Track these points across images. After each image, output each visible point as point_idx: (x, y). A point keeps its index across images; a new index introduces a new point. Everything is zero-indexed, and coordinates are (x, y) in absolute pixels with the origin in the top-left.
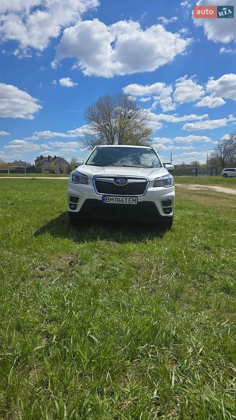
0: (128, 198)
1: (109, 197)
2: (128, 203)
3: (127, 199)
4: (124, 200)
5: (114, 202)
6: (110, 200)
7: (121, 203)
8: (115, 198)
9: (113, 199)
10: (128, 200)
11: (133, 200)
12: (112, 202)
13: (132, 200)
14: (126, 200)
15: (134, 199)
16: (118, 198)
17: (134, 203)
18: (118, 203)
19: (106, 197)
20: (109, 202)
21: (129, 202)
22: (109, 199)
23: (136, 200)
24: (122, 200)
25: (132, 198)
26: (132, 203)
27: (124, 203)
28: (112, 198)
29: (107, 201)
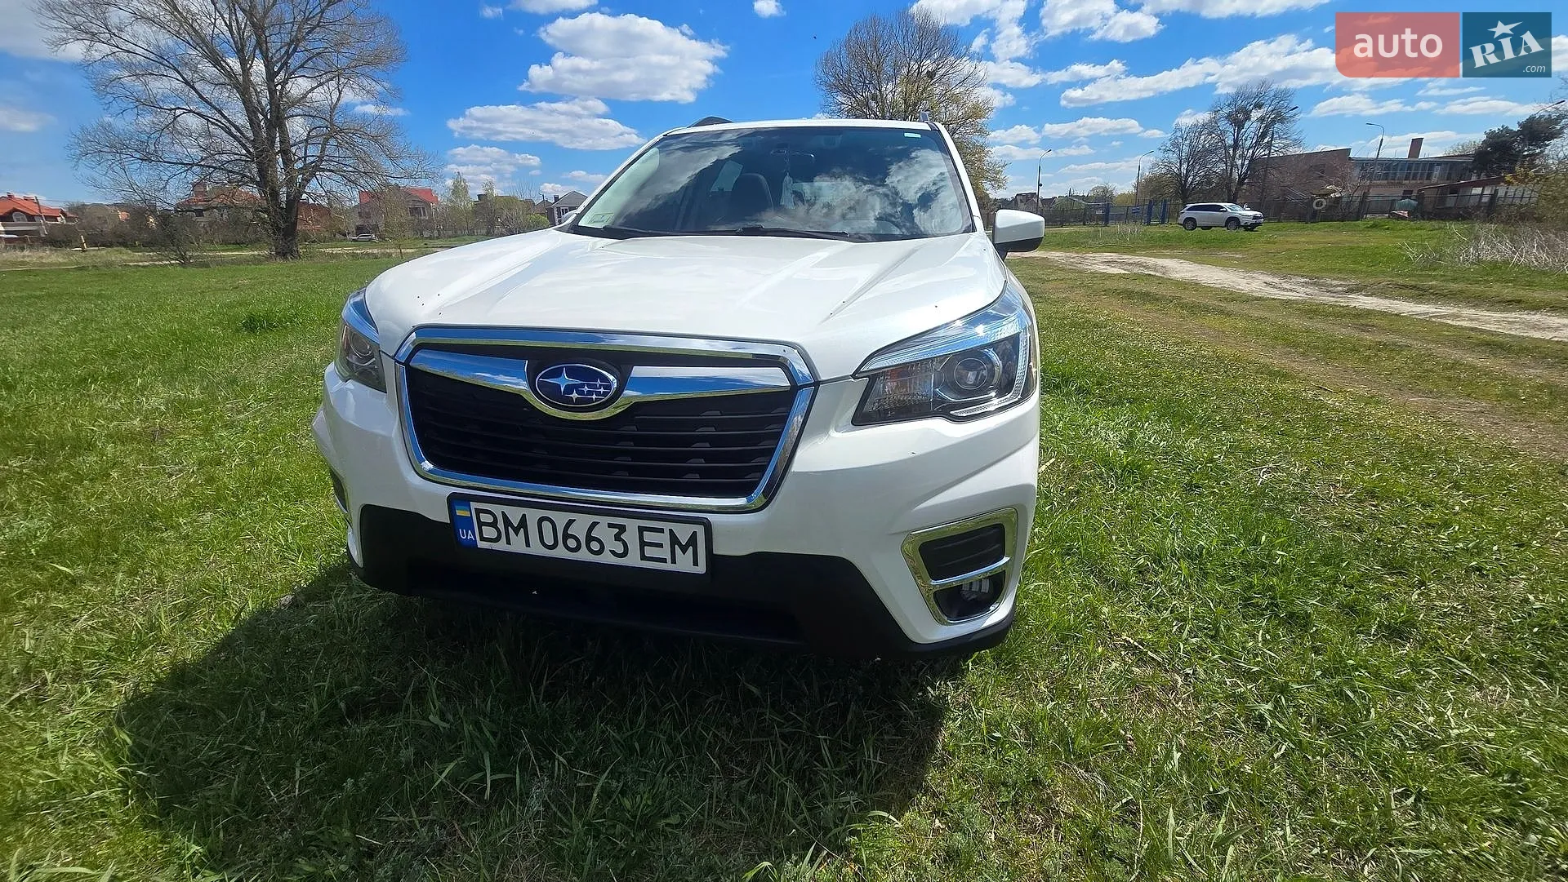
0: (632, 525)
1: (497, 509)
2: (633, 560)
3: (622, 528)
4: (605, 533)
5: (537, 549)
6: (501, 525)
7: (583, 555)
8: (533, 515)
9: (523, 522)
10: (631, 536)
11: (674, 540)
12: (517, 545)
13: (664, 538)
14: (618, 537)
15: (683, 532)
16: (561, 518)
17: (684, 564)
18: (561, 552)
19: (474, 505)
20: (501, 546)
21: (643, 557)
22: (494, 524)
23: (693, 540)
24: (590, 539)
25: (667, 526)
26: (668, 566)
27: (607, 558)
28: (515, 514)
29: (483, 539)
